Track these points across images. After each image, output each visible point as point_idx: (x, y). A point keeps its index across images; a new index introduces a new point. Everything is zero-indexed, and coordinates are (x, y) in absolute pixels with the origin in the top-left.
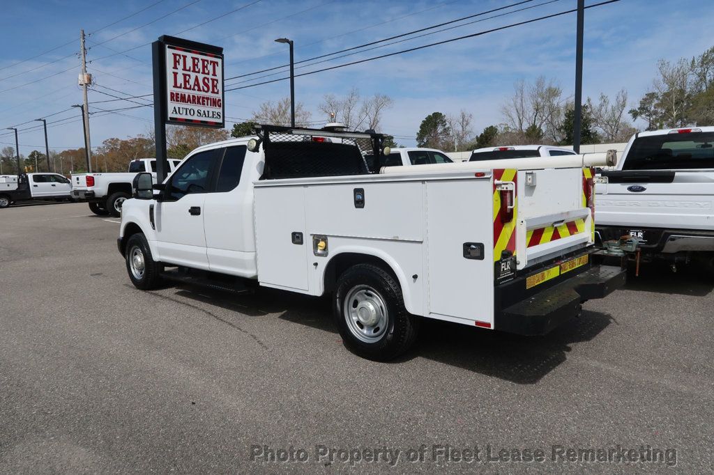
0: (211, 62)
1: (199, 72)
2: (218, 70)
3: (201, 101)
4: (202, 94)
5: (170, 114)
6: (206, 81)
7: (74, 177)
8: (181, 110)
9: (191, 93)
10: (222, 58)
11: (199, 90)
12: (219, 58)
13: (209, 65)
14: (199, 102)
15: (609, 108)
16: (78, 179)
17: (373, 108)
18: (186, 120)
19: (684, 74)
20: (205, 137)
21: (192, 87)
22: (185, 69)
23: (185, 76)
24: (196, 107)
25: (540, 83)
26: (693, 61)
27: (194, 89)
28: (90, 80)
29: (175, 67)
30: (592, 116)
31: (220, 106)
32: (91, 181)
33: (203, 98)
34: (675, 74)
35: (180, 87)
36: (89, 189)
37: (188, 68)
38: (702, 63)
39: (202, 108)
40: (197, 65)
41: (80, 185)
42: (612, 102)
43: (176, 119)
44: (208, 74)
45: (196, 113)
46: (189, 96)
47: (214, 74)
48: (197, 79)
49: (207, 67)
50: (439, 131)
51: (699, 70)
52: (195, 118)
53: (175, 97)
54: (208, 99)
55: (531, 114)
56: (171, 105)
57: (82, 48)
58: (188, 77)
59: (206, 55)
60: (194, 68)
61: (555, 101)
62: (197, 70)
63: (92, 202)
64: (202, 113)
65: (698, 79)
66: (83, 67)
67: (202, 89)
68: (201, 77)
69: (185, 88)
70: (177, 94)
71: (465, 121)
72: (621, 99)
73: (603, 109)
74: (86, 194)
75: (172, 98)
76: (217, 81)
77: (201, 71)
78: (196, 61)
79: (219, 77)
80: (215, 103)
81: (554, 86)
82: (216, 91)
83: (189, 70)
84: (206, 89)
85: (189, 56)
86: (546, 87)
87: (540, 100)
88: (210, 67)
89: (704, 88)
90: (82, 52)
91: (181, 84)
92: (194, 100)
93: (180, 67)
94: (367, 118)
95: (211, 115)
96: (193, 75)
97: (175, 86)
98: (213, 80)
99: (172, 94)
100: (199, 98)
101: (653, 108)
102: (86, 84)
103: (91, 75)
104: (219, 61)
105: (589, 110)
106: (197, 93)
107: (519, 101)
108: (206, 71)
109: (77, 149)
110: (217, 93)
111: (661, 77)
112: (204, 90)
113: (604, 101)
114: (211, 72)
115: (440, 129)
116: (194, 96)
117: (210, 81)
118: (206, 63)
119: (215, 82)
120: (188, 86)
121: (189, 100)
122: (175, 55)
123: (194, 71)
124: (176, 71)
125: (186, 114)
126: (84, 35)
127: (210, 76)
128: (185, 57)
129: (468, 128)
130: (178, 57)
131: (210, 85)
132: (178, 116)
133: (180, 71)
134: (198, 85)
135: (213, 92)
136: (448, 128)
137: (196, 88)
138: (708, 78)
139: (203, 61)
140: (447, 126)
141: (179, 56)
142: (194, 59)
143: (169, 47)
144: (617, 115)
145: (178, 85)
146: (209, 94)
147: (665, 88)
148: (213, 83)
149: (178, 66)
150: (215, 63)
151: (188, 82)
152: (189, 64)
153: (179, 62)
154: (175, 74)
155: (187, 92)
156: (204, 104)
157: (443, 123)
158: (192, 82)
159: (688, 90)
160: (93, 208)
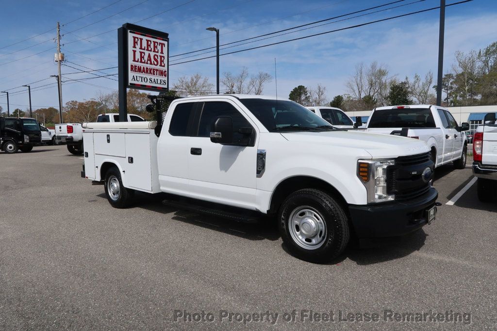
0: (160, 43)
1: (151, 51)
2: (165, 49)
3: (152, 72)
4: (153, 67)
5: (130, 81)
6: (156, 57)
7: (57, 127)
8: (138, 78)
9: (145, 65)
10: (168, 41)
11: (151, 64)
12: (166, 41)
13: (158, 46)
14: (150, 73)
15: (421, 84)
16: (60, 128)
17: (258, 82)
18: (142, 85)
19: (473, 61)
20: (139, 101)
21: (146, 62)
22: (141, 48)
23: (141, 53)
24: (149, 76)
25: (373, 67)
26: (480, 52)
27: (147, 63)
28: (63, 58)
29: (134, 47)
30: (409, 90)
31: (165, 76)
32: (70, 130)
33: (154, 70)
34: (467, 61)
35: (138, 61)
36: (69, 135)
37: (143, 48)
38: (486, 53)
39: (153, 77)
40: (150, 46)
41: (62, 132)
42: (423, 80)
43: (134, 84)
44: (158, 52)
45: (149, 80)
46: (144, 68)
47: (162, 53)
48: (149, 56)
49: (157, 47)
50: (303, 99)
51: (484, 59)
52: (148, 84)
53: (134, 68)
54: (157, 70)
55: (367, 88)
56: (131, 74)
57: (58, 35)
58: (143, 54)
59: (156, 38)
60: (148, 48)
61: (384, 79)
62: (150, 49)
63: (69, 144)
64: (153, 80)
65: (484, 64)
66: (58, 49)
67: (153, 63)
68: (152, 54)
69: (141, 62)
70: (136, 66)
71: (320, 92)
72: (429, 77)
73: (417, 85)
74: (66, 139)
75: (132, 69)
76: (164, 57)
77: (153, 50)
78: (149, 42)
79: (165, 55)
80: (162, 73)
81: (383, 68)
82: (163, 65)
83: (144, 49)
84: (156, 63)
85: (145, 38)
86: (378, 69)
87: (373, 78)
88: (159, 47)
89: (487, 71)
90: (58, 38)
91: (138, 59)
92: (147, 71)
93: (138, 46)
94: (254, 89)
95: (159, 82)
96: (147, 53)
97: (134, 60)
98: (161, 57)
99: (132, 66)
100: (150, 70)
101: (450, 85)
102: (60, 61)
103: (63, 54)
104: (166, 43)
105: (407, 86)
106: (149, 66)
107: (359, 79)
108: (156, 50)
109: (47, 108)
110: (164, 66)
111: (457, 63)
112: (154, 64)
113: (417, 79)
114: (160, 51)
115: (303, 97)
116: (147, 68)
117: (159, 58)
118: (156, 44)
119: (163, 58)
120: (143, 61)
121: (144, 71)
122: (134, 38)
123: (148, 50)
124: (135, 49)
125: (142, 81)
126: (59, 26)
127: (159, 54)
128: (141, 39)
129: (322, 97)
130: (136, 39)
131: (159, 60)
132: (136, 82)
133: (138, 50)
134: (150, 60)
135: (161, 65)
136: (309, 96)
137: (149, 62)
138: (490, 64)
139: (155, 43)
140: (308, 95)
141: (138, 38)
142: (148, 41)
143: (130, 32)
144: (426, 89)
145: (137, 60)
146: (158, 67)
147: (460, 70)
148: (161, 59)
149: (136, 46)
150: (162, 45)
151: (143, 57)
152: (144, 44)
153: (137, 43)
154: (134, 52)
155: (142, 65)
156: (154, 74)
157: (305, 93)
158: (146, 58)
159: (476, 72)
160: (70, 149)
